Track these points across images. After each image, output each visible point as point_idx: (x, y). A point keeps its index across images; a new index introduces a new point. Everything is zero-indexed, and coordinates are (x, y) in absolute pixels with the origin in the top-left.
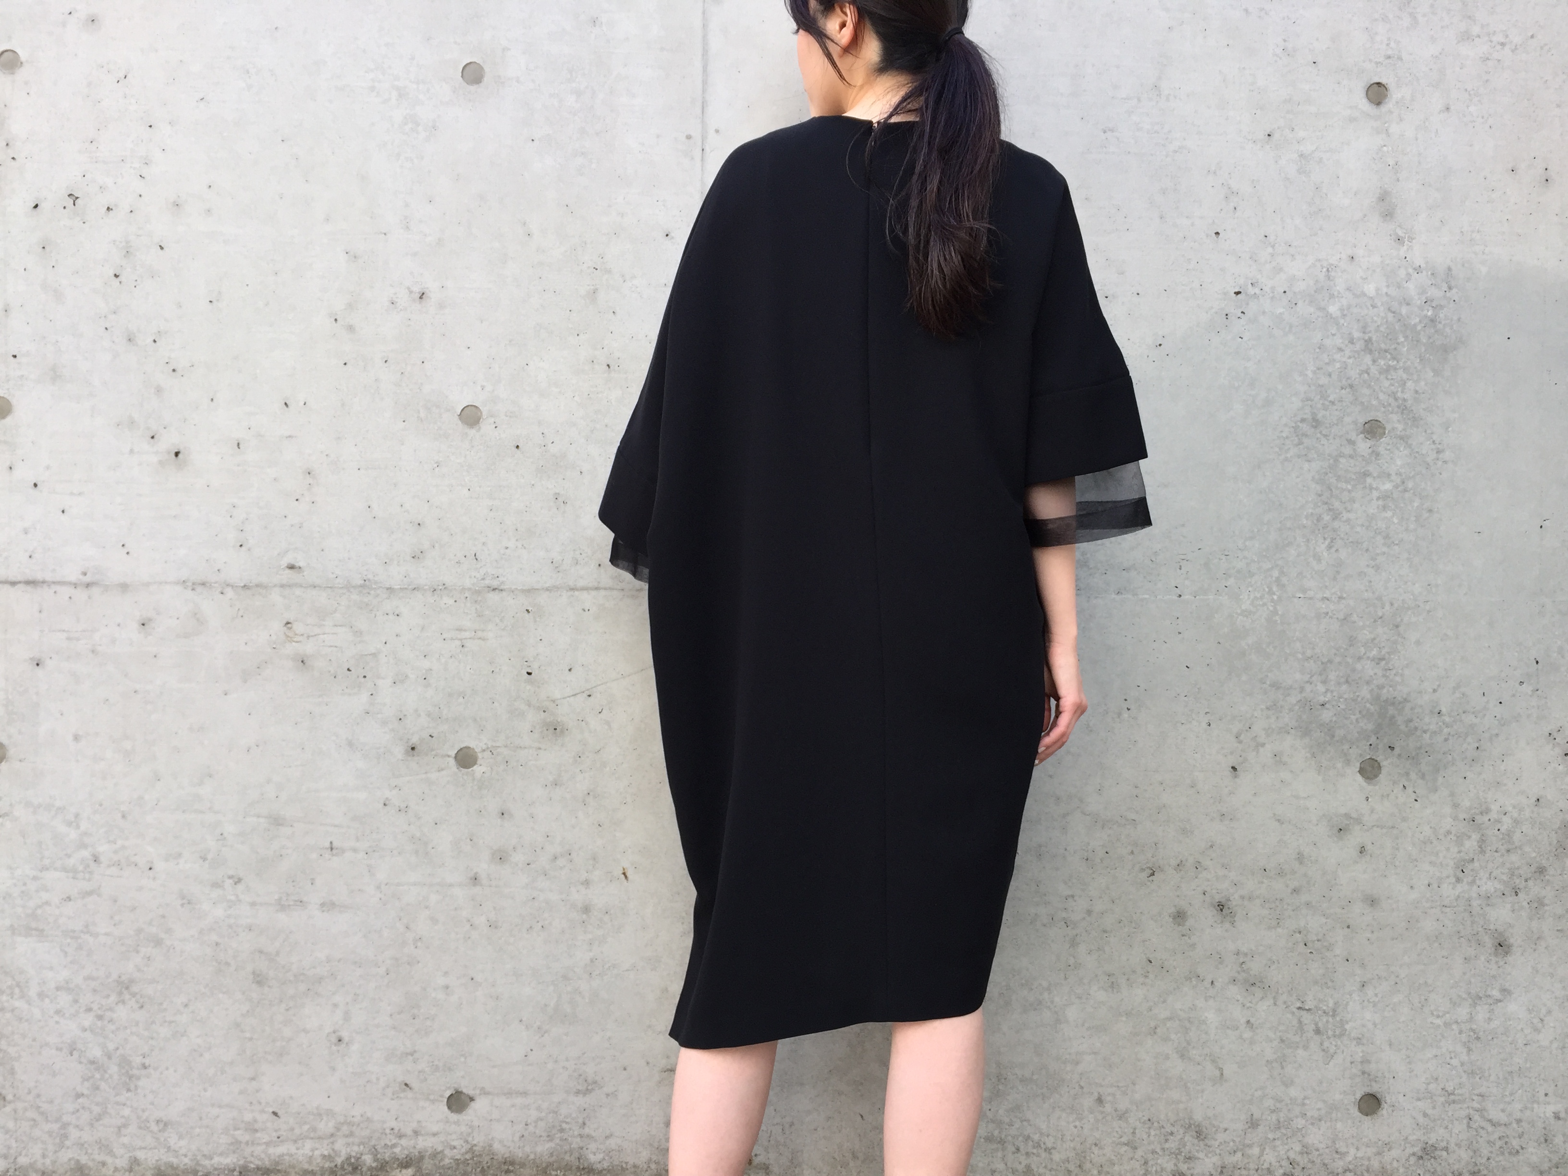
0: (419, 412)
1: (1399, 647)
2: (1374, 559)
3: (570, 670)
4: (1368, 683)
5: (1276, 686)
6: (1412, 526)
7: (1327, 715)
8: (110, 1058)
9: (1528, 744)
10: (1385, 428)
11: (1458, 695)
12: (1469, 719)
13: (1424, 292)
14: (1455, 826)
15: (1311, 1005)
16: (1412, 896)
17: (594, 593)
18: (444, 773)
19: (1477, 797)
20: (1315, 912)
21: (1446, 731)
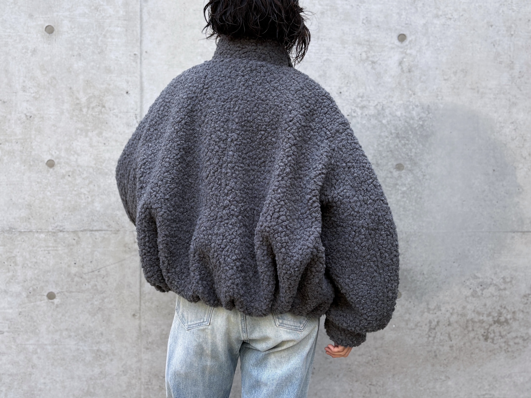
0: (30, 162)
3: (91, 262)
6: (414, 204)
9: (456, 285)
10: (403, 167)
11: (430, 267)
12: (435, 276)
13: (419, 115)
14: (429, 316)
15: (374, 383)
16: (412, 342)
17: (100, 232)
18: (43, 302)
19: (437, 305)
20: (376, 349)
21: (426, 281)
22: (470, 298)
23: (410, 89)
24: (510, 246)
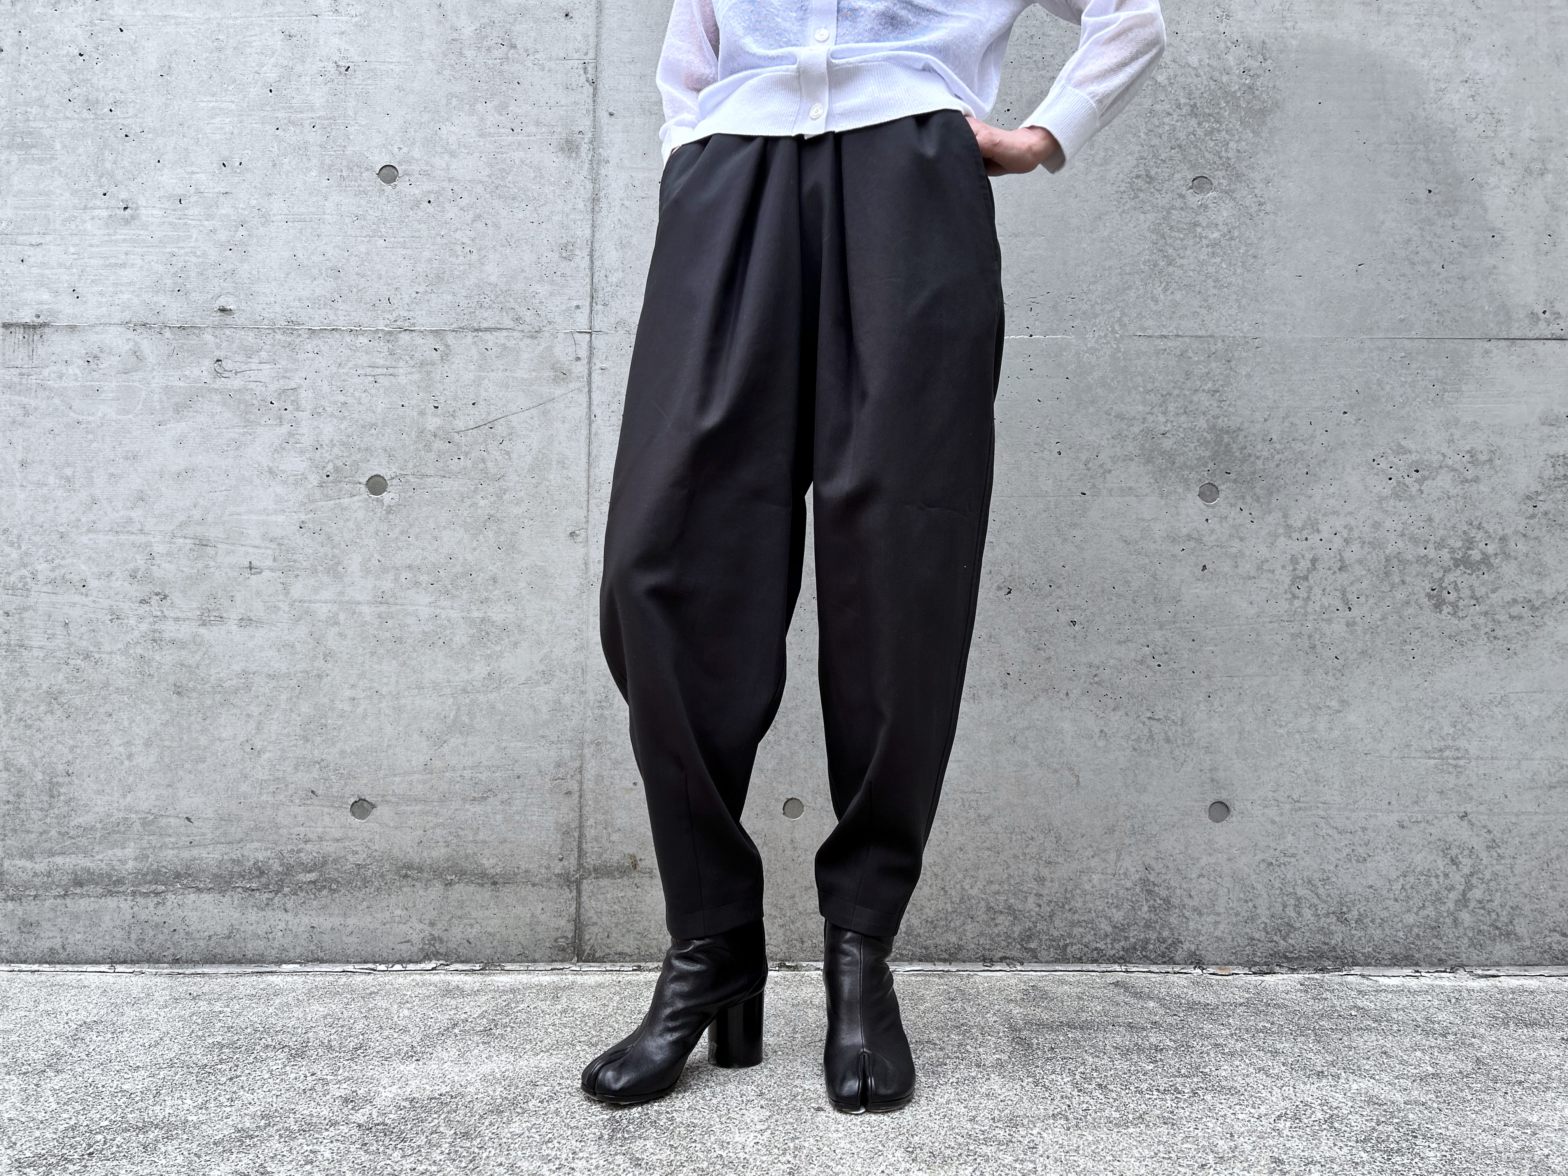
0: (342, 171)
1: (1231, 380)
2: (1206, 300)
3: (473, 404)
4: (1204, 414)
5: (1120, 416)
6: (1239, 271)
7: (1167, 444)
8: (36, 766)
9: (1354, 469)
10: (1211, 184)
11: (1286, 424)
12: (1298, 446)
13: (1242, 63)
14: (1288, 546)
15: (1161, 714)
16: (1252, 611)
17: (496, 333)
18: (356, 498)
19: (1309, 519)
20: (1161, 627)
21: (1277, 457)
22: (1392, 502)
23: (1219, 6)
24: (1483, 373)
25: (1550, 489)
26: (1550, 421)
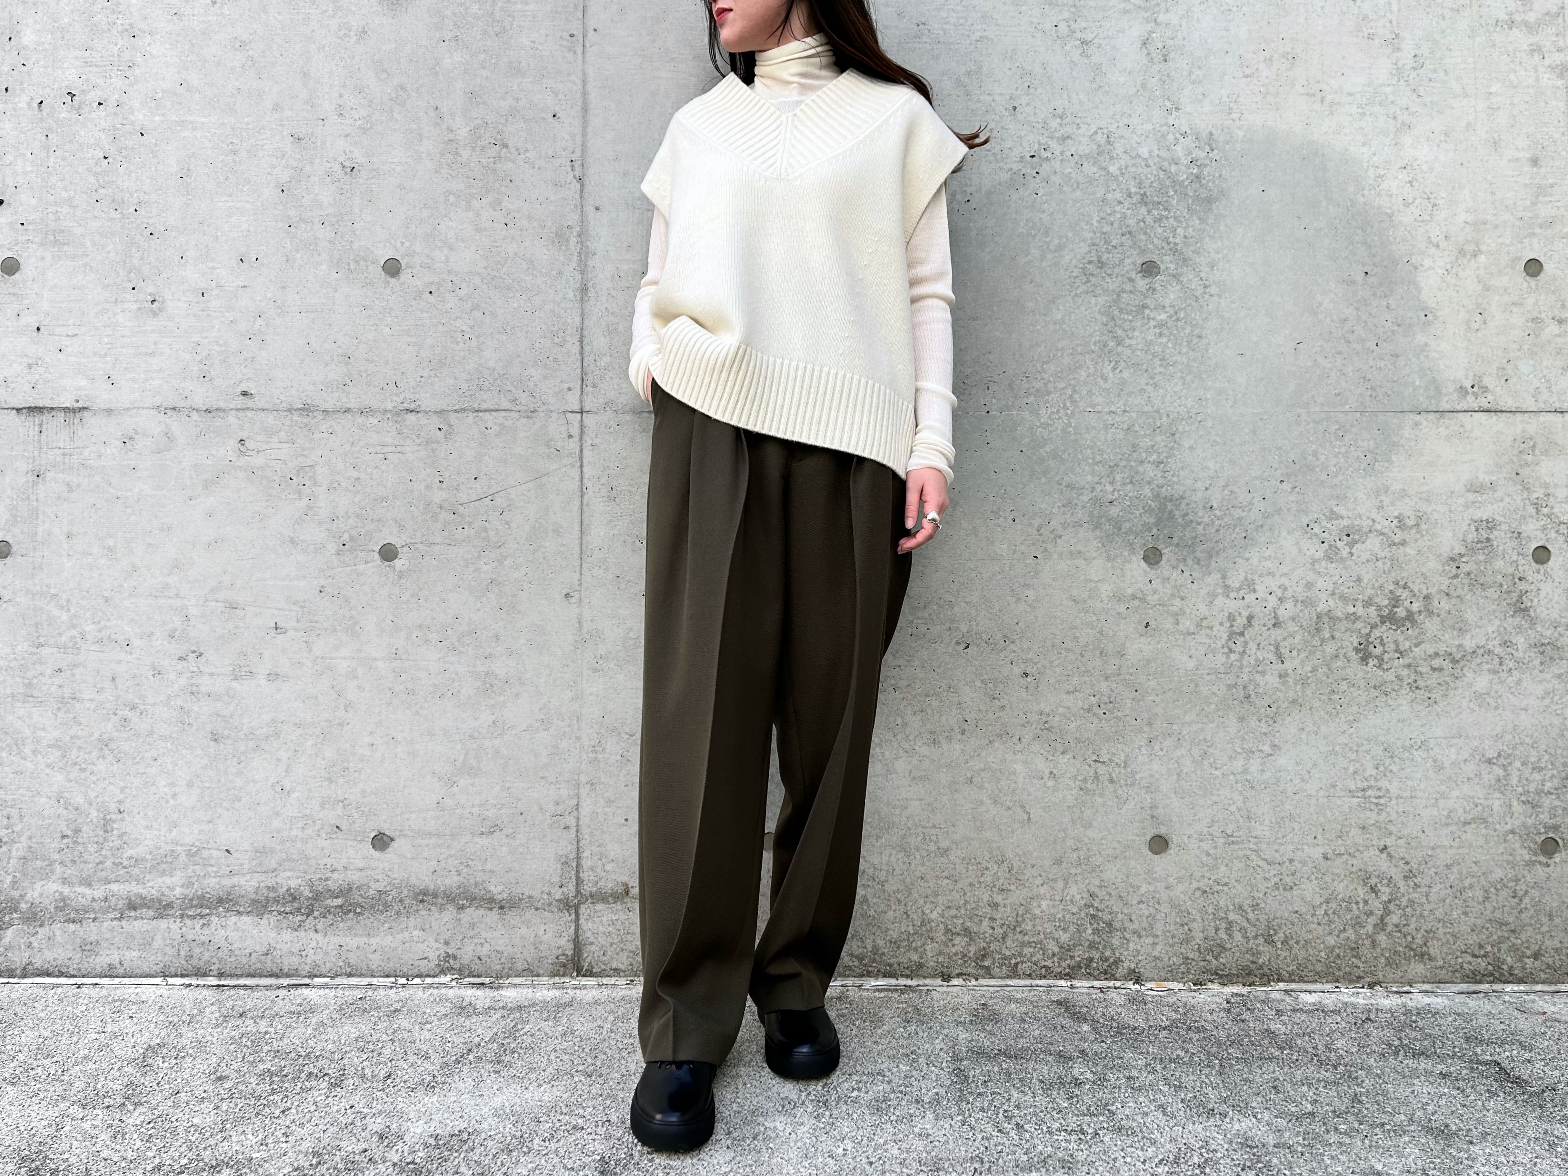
0: (350, 265)
1: (1176, 453)
2: (1152, 378)
3: (475, 479)
4: (1149, 483)
5: (1070, 486)
6: (1184, 350)
7: (1114, 511)
8: (91, 805)
9: (1289, 533)
10: (1158, 267)
11: (1226, 492)
12: (1238, 513)
13: (1190, 153)
14: (1226, 604)
15: (1105, 758)
16: (1191, 664)
17: (495, 414)
18: (370, 565)
19: (1246, 579)
20: (1107, 678)
21: (1217, 523)
22: (1324, 564)
23: (1168, 99)
24: (1413, 444)
25: (1472, 551)
26: (1475, 488)
